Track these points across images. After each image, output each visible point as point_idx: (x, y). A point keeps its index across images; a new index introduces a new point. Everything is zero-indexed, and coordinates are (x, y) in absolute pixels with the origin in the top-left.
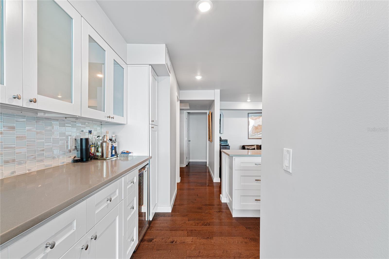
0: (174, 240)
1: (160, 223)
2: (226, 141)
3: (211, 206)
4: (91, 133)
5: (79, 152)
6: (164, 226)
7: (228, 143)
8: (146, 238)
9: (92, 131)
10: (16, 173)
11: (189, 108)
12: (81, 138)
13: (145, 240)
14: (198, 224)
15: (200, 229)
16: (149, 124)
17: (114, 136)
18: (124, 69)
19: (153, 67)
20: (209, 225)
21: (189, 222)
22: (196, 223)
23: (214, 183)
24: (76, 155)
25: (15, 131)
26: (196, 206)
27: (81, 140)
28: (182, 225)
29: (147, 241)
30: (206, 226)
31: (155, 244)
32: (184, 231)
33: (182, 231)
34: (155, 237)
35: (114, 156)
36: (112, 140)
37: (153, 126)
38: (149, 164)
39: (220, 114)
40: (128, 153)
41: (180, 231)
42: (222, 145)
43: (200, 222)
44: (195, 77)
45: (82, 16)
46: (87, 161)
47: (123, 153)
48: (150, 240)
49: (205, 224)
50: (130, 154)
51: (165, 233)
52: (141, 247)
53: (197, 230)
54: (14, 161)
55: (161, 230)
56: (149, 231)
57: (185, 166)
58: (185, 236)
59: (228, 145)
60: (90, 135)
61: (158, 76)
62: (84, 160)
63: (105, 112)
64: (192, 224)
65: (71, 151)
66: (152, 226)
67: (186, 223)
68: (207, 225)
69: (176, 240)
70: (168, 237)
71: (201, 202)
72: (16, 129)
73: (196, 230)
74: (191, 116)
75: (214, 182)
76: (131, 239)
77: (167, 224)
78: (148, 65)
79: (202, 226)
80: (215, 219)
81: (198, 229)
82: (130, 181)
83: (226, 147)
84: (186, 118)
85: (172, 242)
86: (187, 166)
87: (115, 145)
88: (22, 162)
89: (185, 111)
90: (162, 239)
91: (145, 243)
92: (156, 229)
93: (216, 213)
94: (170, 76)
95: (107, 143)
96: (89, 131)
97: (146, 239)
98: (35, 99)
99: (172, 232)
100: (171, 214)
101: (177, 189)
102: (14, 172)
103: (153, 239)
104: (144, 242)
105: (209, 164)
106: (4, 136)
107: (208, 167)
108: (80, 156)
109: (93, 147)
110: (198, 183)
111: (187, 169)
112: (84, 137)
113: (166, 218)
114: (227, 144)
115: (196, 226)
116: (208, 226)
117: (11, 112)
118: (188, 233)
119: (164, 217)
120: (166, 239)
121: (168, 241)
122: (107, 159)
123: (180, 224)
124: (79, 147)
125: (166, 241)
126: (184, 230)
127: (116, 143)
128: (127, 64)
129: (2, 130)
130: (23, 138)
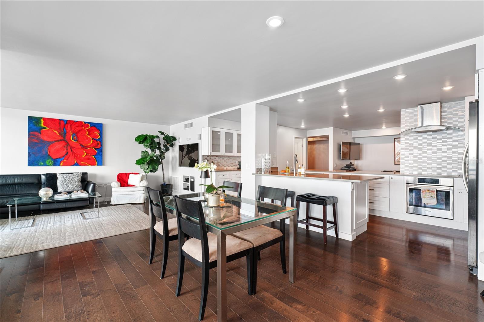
129: (222, 159)
130: (225, 161)
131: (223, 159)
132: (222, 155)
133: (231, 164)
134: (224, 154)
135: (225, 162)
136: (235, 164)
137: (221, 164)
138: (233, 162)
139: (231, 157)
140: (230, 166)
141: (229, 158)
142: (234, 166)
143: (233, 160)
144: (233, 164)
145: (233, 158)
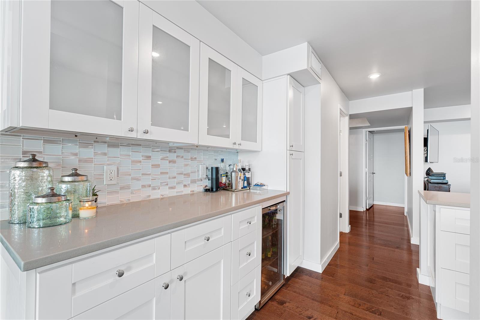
0: (313, 316)
1: (302, 284)
2: (443, 175)
3: (394, 284)
4: (223, 161)
5: (210, 181)
6: (305, 289)
7: (446, 179)
8: (278, 297)
9: (224, 160)
10: (151, 198)
11: (370, 125)
12: (212, 167)
13: (275, 300)
14: (360, 305)
15: (360, 316)
16: (287, 150)
17: (248, 165)
18: (257, 86)
19: (294, 77)
20: (380, 314)
21: (344, 297)
22: (356, 303)
23: (411, 245)
24: (207, 184)
25: (151, 160)
26: (364, 276)
27: (212, 168)
28: (333, 299)
29: (278, 302)
30: (373, 314)
31: (285, 310)
32: (333, 308)
33: (330, 307)
34: (289, 301)
35: (246, 188)
36: (246, 170)
37: (292, 152)
38: (286, 201)
39: (428, 130)
40: (262, 185)
41: (326, 306)
42: (431, 183)
43: (365, 304)
44: (368, 77)
45: (200, 41)
46: (217, 190)
47: (257, 185)
48: (282, 303)
49: (373, 309)
50: (264, 187)
51: (303, 301)
52: (267, 307)
53: (355, 315)
54: (150, 186)
55: (300, 294)
56: (284, 290)
57: (365, 209)
58: (331, 316)
59: (446, 184)
60: (222, 163)
61: (303, 87)
62: (214, 190)
63: (230, 138)
64: (348, 302)
65: (203, 180)
66: (290, 284)
67: (340, 296)
68: (376, 314)
69: (315, 317)
70: (305, 308)
71: (377, 271)
72: (152, 158)
73: (353, 314)
74: (376, 137)
75: (411, 243)
76: (247, 293)
77: (311, 288)
78: (286, 75)
79: (367, 312)
80: (395, 308)
81: (358, 314)
82: (245, 220)
83: (442, 187)
84: (366, 140)
85: (310, 318)
86: (368, 211)
87: (248, 175)
88: (156, 187)
89: (364, 130)
90: (297, 307)
91: (275, 303)
92: (294, 290)
93: (401, 298)
94: (320, 83)
95: (236, 173)
96: (221, 160)
97: (277, 299)
98: (147, 130)
99: (315, 302)
100: (322, 276)
101: (339, 241)
102: (149, 196)
103: (285, 303)
104: (273, 301)
105: (408, 213)
106: (142, 164)
107: (406, 217)
108: (210, 186)
109: (224, 176)
110: (379, 240)
111: (367, 214)
112: (215, 166)
113: (312, 278)
114: (444, 181)
115: (355, 307)
116: (378, 315)
117: (148, 144)
118: (337, 313)
119: (310, 276)
120: (302, 310)
121: (304, 313)
122: (236, 190)
123: (330, 295)
124: (210, 176)
125: (302, 312)
126: (333, 306)
127: (250, 173)
128: (263, 80)
129: (141, 159)
130: (157, 166)
131: (149, 157)
132: (133, 135)
133: (182, 177)
134: (146, 132)
135: (158, 171)
136: (195, 177)
137: (138, 179)
138: (189, 170)
139: (181, 153)
140: (178, 183)
141: (173, 156)
142: (194, 182)
143: (190, 162)
144: (188, 175)
145: (189, 155)
